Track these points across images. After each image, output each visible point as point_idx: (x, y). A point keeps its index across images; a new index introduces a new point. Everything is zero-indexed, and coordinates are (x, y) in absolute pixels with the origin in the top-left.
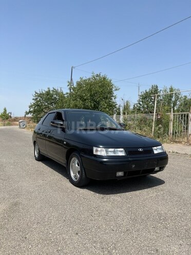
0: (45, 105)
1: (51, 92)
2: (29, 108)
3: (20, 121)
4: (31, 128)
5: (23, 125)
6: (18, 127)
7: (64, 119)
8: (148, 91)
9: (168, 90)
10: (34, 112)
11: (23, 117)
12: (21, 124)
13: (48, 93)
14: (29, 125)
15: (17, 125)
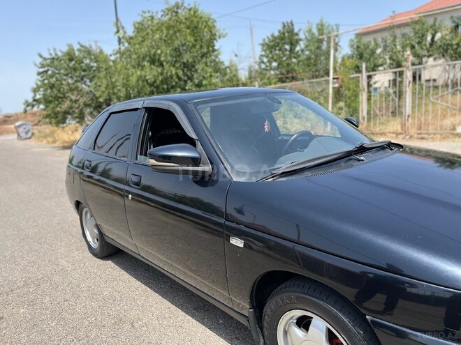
0: (69, 84)
1: (77, 53)
2: (32, 94)
3: (17, 124)
4: (45, 136)
5: (27, 133)
6: (15, 136)
7: (194, 136)
8: (276, 34)
9: (315, 31)
10: (47, 101)
11: (21, 114)
12: (21, 130)
13: (70, 57)
14: (40, 132)
15: (13, 132)
